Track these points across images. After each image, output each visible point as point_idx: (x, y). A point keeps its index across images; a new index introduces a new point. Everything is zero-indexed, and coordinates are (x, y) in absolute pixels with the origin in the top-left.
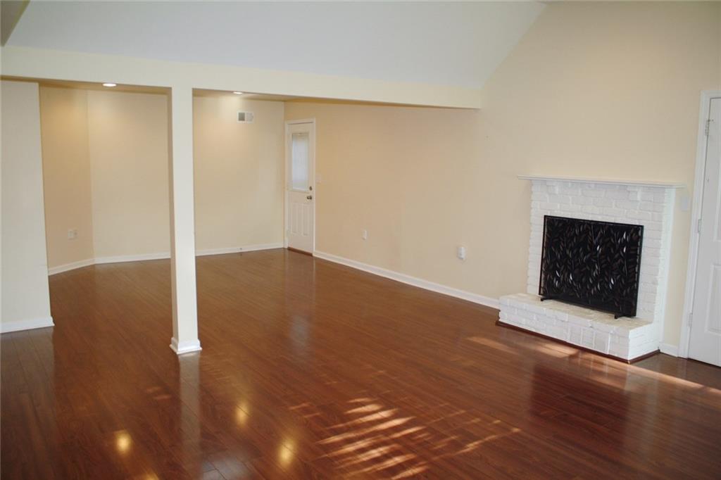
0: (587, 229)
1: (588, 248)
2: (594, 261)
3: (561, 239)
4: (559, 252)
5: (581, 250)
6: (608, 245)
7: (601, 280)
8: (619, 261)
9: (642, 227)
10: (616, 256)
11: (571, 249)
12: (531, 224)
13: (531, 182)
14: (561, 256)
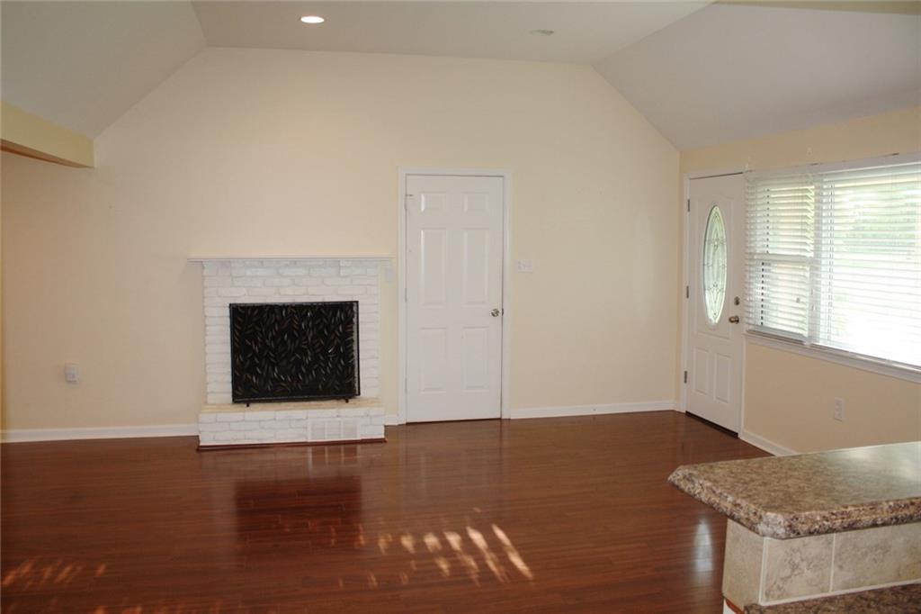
0: (291, 312)
1: (296, 334)
2: (305, 347)
3: (257, 328)
4: (256, 344)
5: (286, 336)
6: (321, 327)
7: (316, 366)
8: (335, 342)
9: (357, 302)
10: (332, 337)
11: (274, 339)
12: (205, 316)
13: (200, 263)
14: (259, 349)
